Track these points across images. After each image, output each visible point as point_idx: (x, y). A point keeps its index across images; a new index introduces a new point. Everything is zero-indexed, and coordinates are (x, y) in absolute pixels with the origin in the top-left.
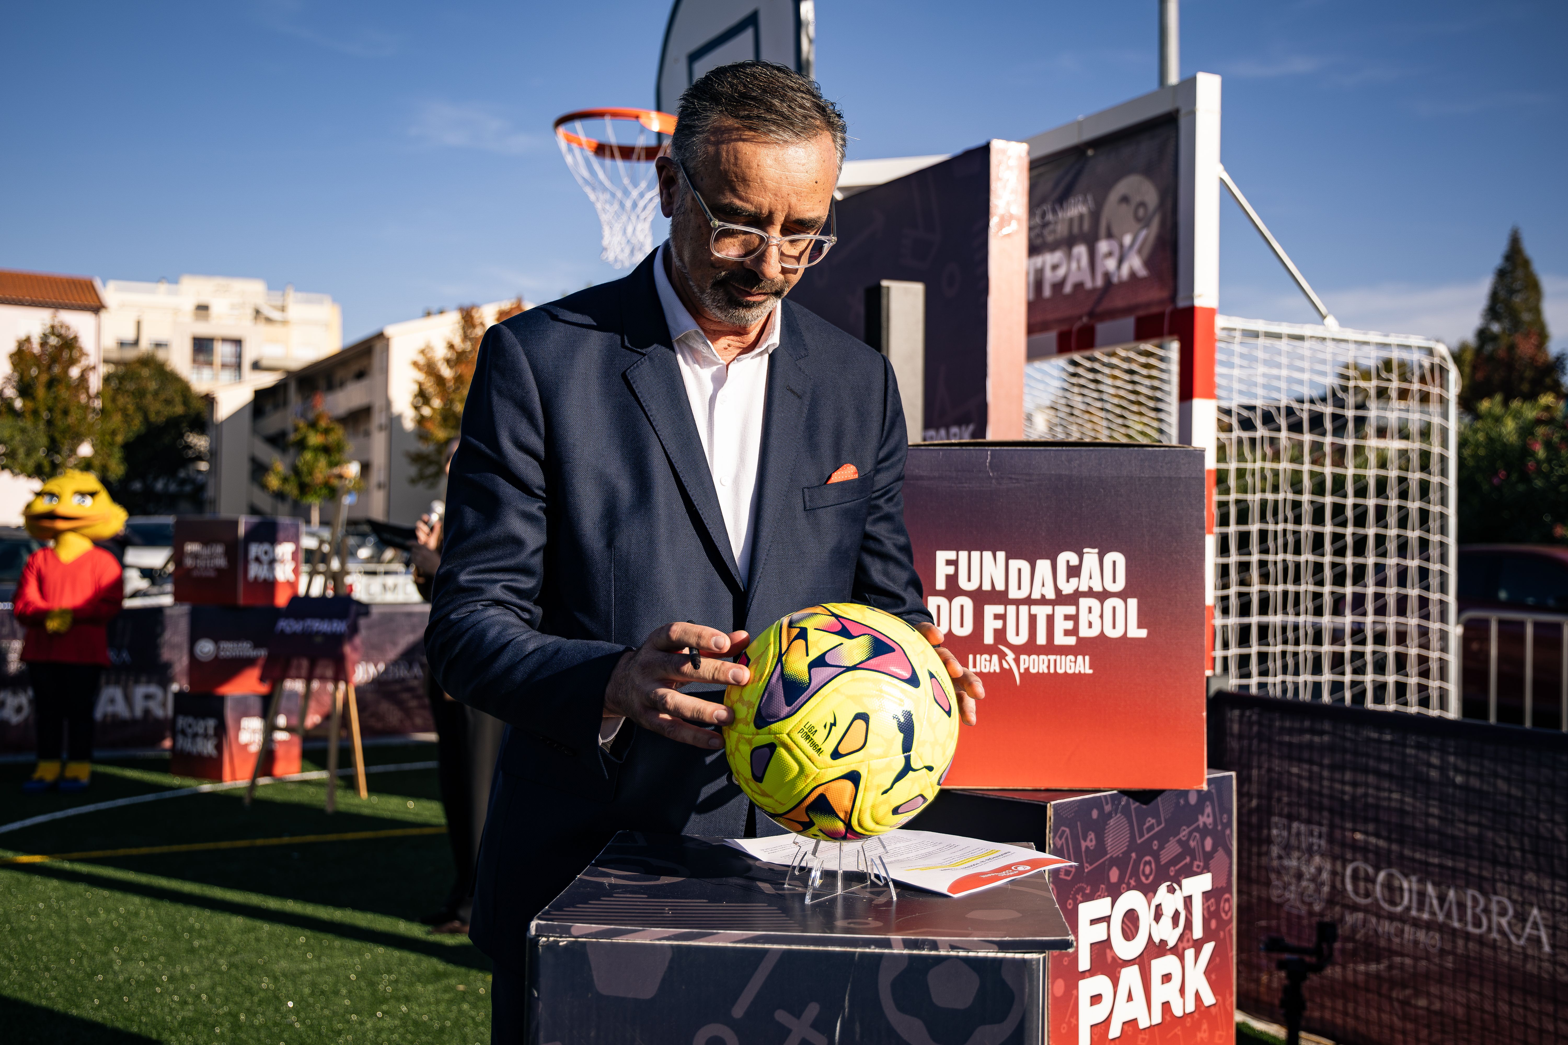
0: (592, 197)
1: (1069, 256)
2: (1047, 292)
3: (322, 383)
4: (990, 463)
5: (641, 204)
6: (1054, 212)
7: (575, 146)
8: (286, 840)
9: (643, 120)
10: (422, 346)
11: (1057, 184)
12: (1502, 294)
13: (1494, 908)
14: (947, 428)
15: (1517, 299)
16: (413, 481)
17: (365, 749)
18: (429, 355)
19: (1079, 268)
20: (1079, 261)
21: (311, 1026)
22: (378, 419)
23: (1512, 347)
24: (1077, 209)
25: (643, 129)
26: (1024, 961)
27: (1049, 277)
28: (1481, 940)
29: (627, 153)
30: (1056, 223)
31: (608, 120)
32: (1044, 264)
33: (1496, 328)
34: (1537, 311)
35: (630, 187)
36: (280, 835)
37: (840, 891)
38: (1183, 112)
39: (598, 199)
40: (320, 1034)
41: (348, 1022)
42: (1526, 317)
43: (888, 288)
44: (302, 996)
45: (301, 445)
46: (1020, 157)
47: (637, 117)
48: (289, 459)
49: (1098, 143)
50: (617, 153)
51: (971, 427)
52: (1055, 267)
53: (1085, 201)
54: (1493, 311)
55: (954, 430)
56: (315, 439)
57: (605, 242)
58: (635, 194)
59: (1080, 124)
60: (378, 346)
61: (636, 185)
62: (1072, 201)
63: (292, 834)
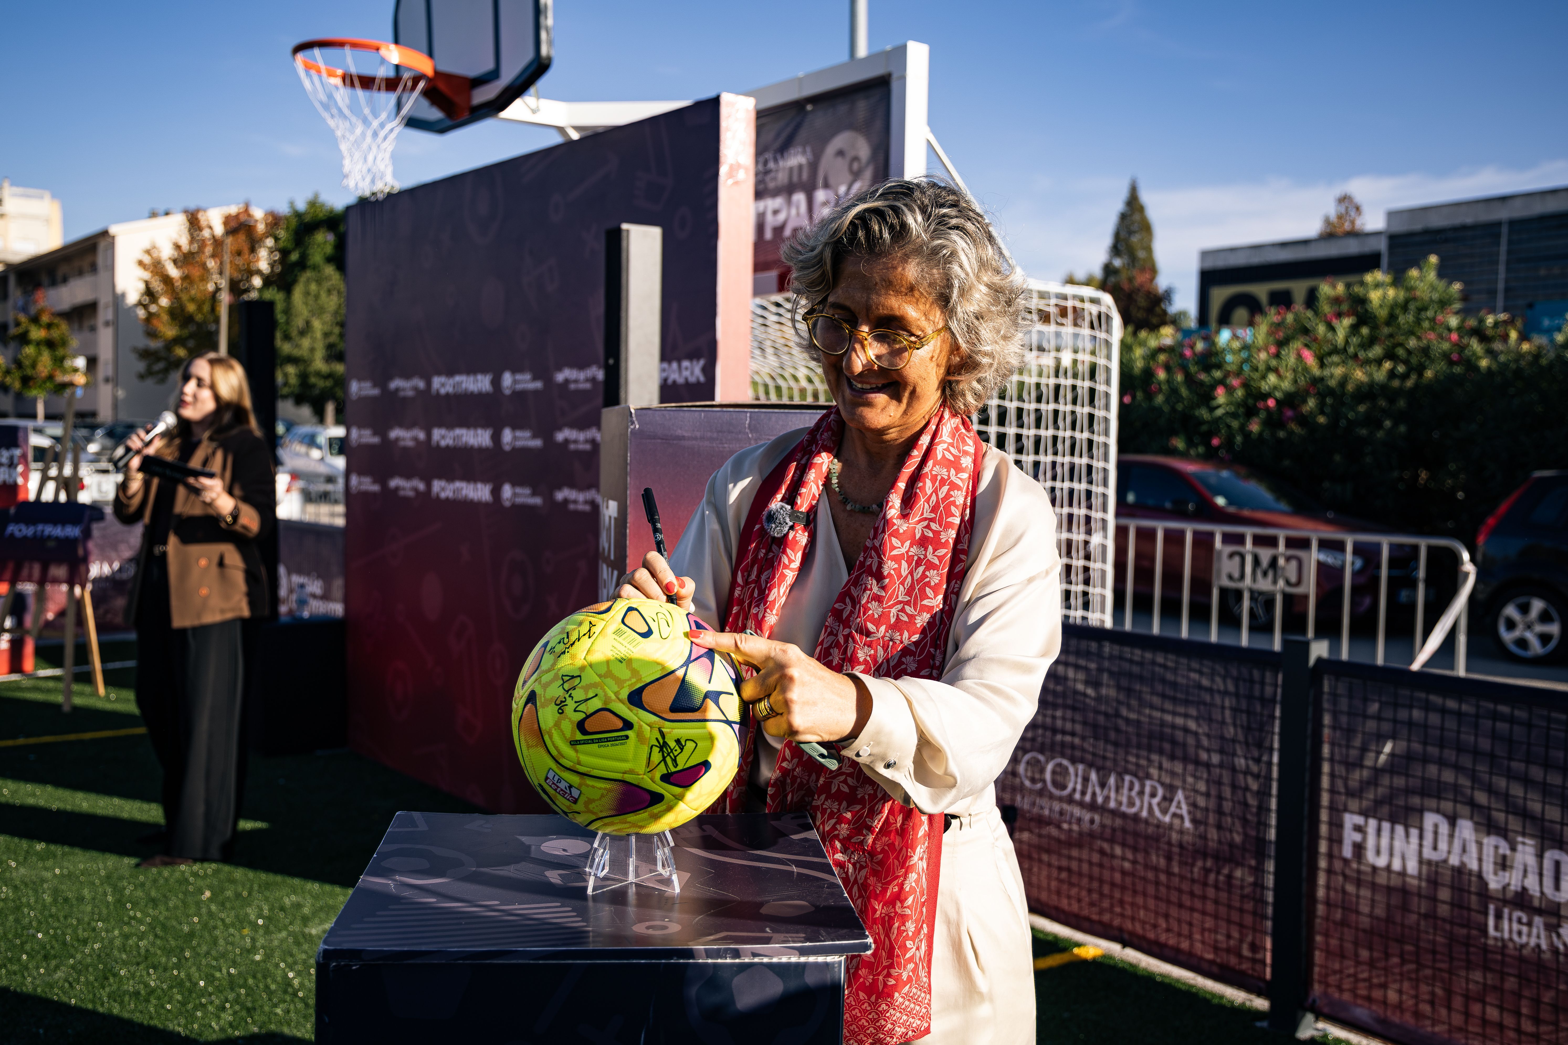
0: (331, 123)
1: (789, 202)
2: (768, 235)
3: (45, 279)
4: (749, 425)
5: (382, 134)
6: (776, 160)
7: (313, 72)
8: (21, 741)
9: (383, 52)
10: (147, 246)
11: (778, 135)
12: (1123, 234)
13: (1148, 790)
14: (679, 361)
15: (1135, 239)
16: (142, 377)
17: (101, 645)
18: (155, 255)
19: (798, 214)
20: (798, 208)
21: (55, 936)
22: (105, 314)
23: (1131, 280)
24: (796, 159)
25: (383, 61)
26: (827, 964)
27: (771, 221)
28: (1136, 818)
29: (367, 82)
30: (777, 171)
31: (347, 50)
32: (766, 208)
33: (1117, 263)
34: (1149, 250)
35: (370, 117)
36: (15, 737)
37: (631, 878)
38: (895, 76)
39: (338, 127)
40: (64, 943)
41: (94, 930)
42: (1141, 254)
43: (628, 231)
44: (44, 906)
45: (23, 339)
46: (747, 110)
47: (378, 49)
48: (10, 352)
49: (816, 99)
50: (357, 82)
51: (702, 362)
52: (776, 212)
53: (804, 153)
54: (1116, 249)
55: (686, 363)
56: (37, 334)
57: (346, 169)
58: (375, 124)
59: (800, 80)
60: (102, 245)
61: (376, 116)
62: (792, 151)
63: (28, 736)
